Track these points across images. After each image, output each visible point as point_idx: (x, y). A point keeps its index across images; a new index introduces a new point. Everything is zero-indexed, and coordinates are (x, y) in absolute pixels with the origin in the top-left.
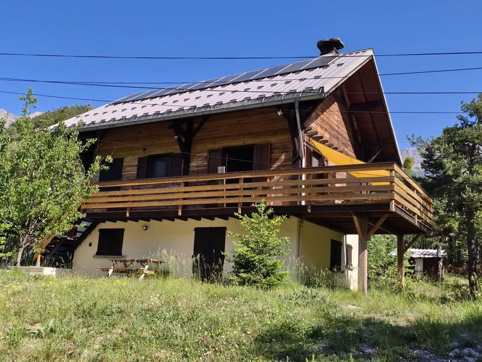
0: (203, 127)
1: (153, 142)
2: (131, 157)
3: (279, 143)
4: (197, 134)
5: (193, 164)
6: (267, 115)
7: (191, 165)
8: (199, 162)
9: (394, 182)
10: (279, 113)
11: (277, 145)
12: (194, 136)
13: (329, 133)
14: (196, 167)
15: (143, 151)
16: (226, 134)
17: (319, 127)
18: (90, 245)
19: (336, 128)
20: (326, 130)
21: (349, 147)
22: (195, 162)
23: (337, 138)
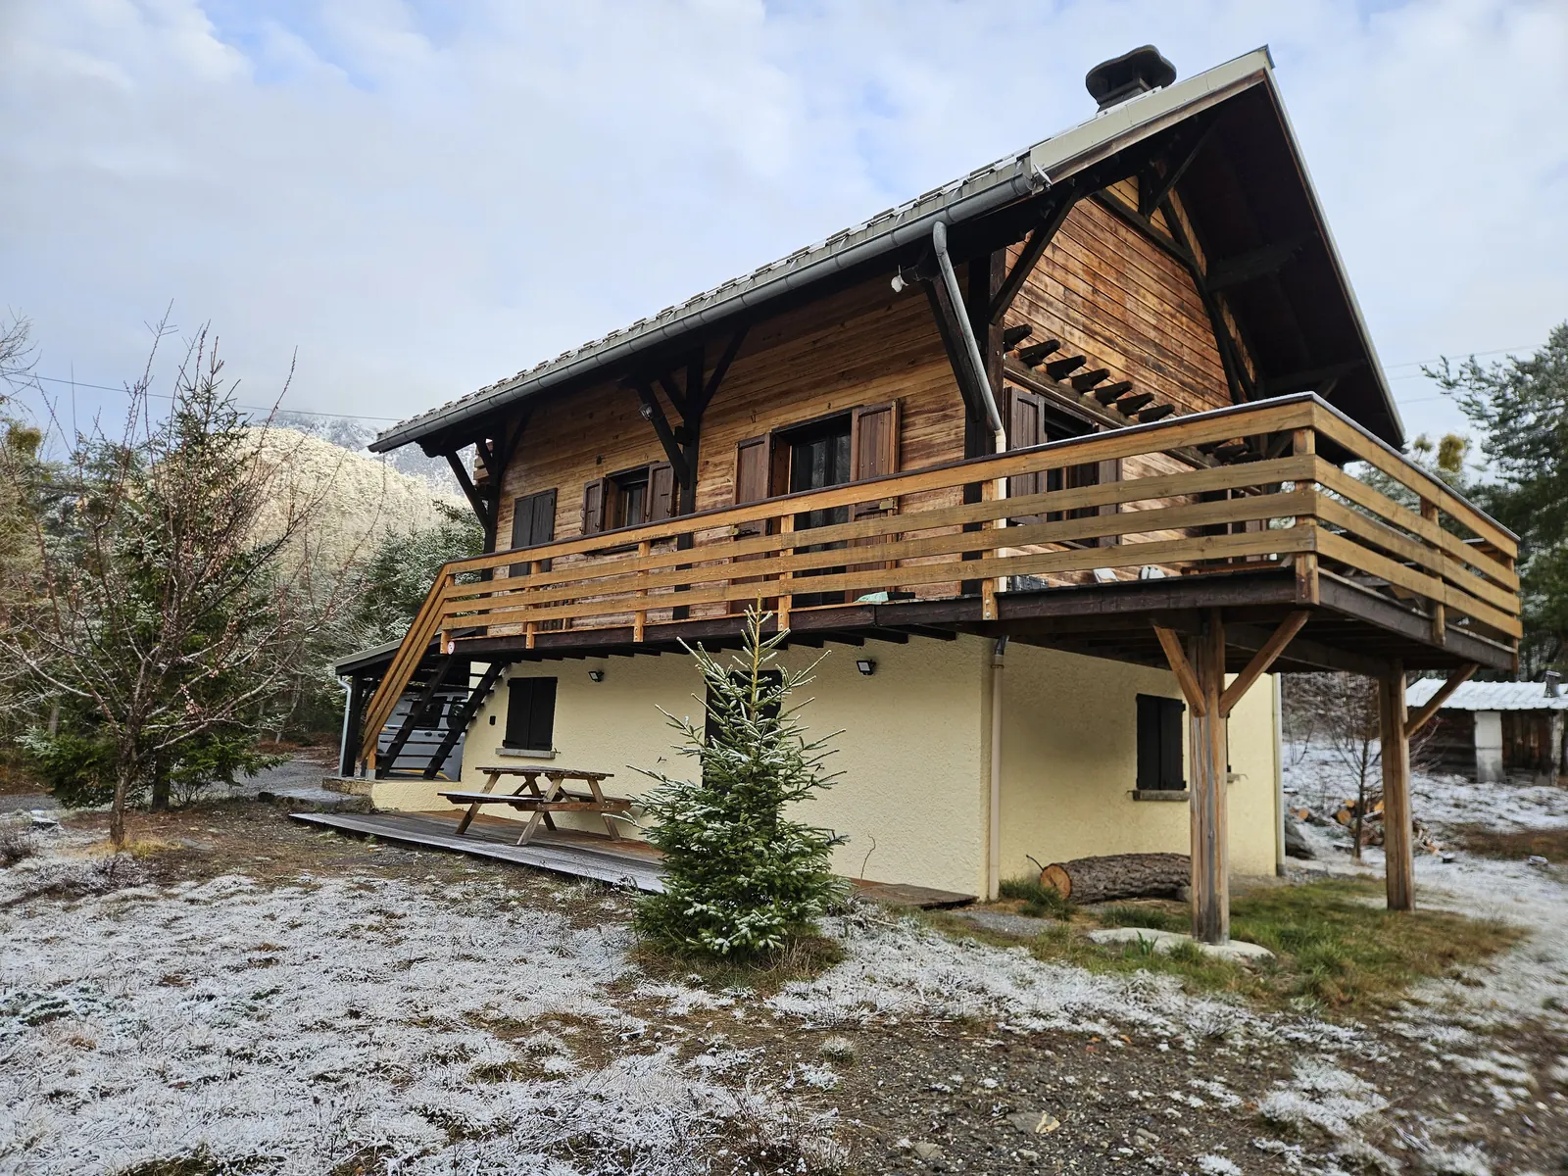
0: (726, 377)
1: (617, 437)
2: (571, 483)
3: (925, 393)
4: (714, 400)
5: (704, 487)
6: (889, 308)
7: (700, 490)
8: (717, 480)
9: (1314, 481)
10: (897, 284)
11: (921, 401)
12: (705, 407)
13: (1125, 352)
14: (713, 494)
15: (595, 465)
16: (784, 388)
17: (1077, 333)
18: (493, 721)
19: (1152, 334)
20: (1109, 342)
21: (1207, 397)
22: (709, 482)
23: (1158, 368)
